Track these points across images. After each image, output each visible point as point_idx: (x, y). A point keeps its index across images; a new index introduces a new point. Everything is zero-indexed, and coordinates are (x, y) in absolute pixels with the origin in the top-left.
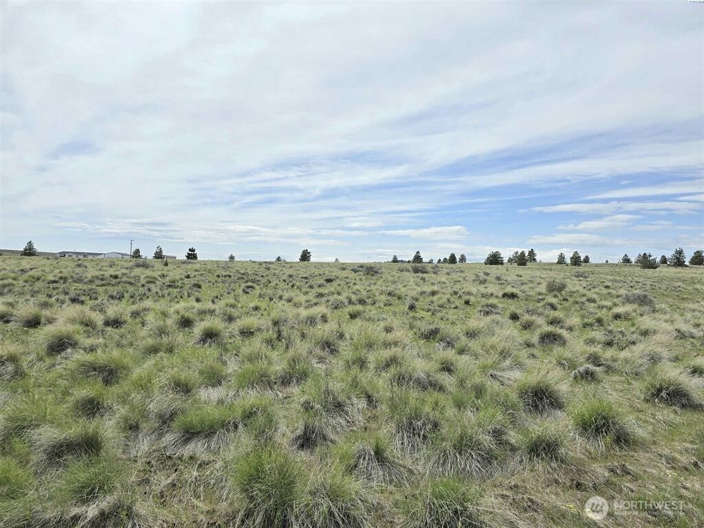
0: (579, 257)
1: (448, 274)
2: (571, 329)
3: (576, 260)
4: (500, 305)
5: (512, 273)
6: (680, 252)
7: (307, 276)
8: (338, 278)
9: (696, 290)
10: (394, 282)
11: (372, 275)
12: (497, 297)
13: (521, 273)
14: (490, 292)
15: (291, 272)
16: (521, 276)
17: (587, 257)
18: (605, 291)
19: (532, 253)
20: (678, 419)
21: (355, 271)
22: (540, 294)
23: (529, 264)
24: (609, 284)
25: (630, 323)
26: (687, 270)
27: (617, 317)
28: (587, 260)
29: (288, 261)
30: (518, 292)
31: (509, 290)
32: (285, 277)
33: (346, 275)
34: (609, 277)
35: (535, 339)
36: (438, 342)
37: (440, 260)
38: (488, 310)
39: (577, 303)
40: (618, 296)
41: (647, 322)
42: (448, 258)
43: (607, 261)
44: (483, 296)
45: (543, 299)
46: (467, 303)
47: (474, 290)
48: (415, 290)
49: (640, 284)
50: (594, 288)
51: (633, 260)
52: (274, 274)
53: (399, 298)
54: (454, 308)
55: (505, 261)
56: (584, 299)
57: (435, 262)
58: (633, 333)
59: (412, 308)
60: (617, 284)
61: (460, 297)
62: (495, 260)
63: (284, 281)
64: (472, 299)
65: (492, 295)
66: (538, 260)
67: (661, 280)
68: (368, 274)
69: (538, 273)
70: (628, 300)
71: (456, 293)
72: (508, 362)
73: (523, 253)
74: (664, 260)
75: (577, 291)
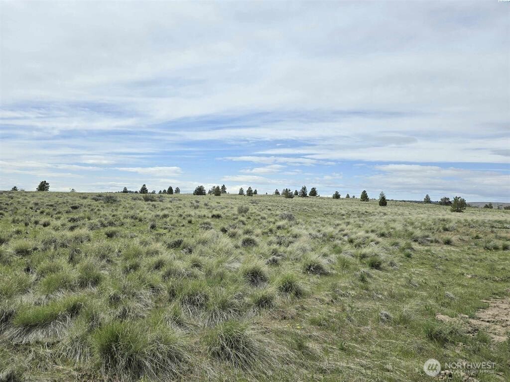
0: (252, 191)
1: (171, 202)
2: (257, 236)
3: (250, 193)
4: (212, 223)
5: (214, 201)
6: (304, 189)
7: (52, 204)
8: (82, 205)
9: (314, 211)
10: (132, 208)
11: (112, 203)
12: (208, 217)
13: (219, 201)
14: (203, 214)
15: (35, 200)
16: (219, 203)
17: (256, 190)
18: (269, 212)
19: (223, 187)
20: (319, 281)
21: (96, 200)
22: (234, 215)
23: (222, 195)
24: (270, 208)
25: (286, 231)
26: (309, 199)
27: (279, 228)
28: (256, 193)
29: (26, 190)
30: (221, 214)
31: (215, 213)
32: (30, 205)
33: (89, 203)
34: (270, 204)
35: (240, 243)
36: (182, 249)
37: (161, 191)
38: (207, 226)
39: (256, 220)
40: (277, 215)
41: (295, 230)
42: (167, 190)
43: (267, 193)
44: (199, 217)
45: (237, 218)
46: (190, 222)
47: (192, 213)
48: (150, 214)
49: (286, 208)
50: (263, 210)
51: (281, 192)
52: (19, 202)
53: (140, 220)
54: (182, 226)
55: (207, 192)
56: (259, 217)
57: (157, 192)
58: (289, 236)
59: (153, 227)
60: (274, 208)
61: (184, 218)
62: (200, 191)
63: (31, 208)
64: (193, 219)
65: (205, 216)
66: (227, 192)
67: (296, 205)
68: (108, 202)
69: (229, 201)
70: (282, 218)
71: (181, 216)
72: (231, 258)
73: (218, 187)
74: (296, 193)
75: (255, 213)
